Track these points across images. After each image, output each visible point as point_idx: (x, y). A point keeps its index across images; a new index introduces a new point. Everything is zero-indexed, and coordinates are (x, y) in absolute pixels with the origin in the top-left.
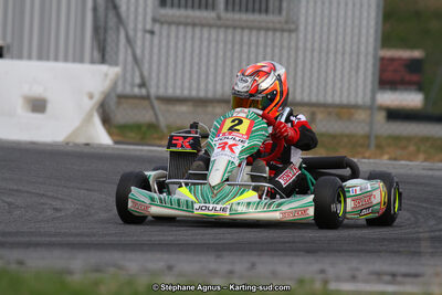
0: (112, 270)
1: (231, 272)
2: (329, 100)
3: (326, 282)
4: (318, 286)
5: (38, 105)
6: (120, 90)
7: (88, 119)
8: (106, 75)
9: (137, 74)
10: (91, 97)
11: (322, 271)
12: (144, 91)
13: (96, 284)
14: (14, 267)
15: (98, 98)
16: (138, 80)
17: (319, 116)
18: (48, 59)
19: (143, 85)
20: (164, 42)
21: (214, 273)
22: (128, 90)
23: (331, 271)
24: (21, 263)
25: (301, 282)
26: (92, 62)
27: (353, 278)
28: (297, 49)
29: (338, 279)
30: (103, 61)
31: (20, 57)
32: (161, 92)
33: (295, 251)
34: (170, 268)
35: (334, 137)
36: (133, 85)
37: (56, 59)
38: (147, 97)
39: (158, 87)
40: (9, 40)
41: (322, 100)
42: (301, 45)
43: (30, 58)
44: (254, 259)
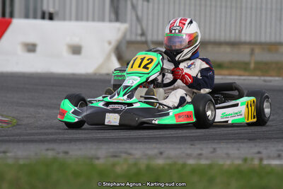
0: (124, 156)
1: (200, 154)
2: (263, 40)
3: (261, 160)
4: (256, 162)
5: (76, 50)
6: (128, 38)
7: (108, 57)
8: (119, 29)
9: (139, 28)
10: (110, 43)
11: (259, 153)
12: (143, 39)
13: (114, 165)
14: (61, 155)
15: (114, 44)
16: (139, 32)
17: (257, 50)
18: (82, 20)
19: (143, 34)
20: (156, 6)
21: (189, 156)
22: (133, 38)
23: (265, 152)
24: (66, 153)
25: (245, 160)
26: (110, 21)
27: (279, 156)
28: (241, 8)
29: (269, 157)
30: (117, 19)
31: (64, 19)
32: (155, 38)
33: (241, 139)
34: (161, 153)
35: (266, 64)
36: (136, 35)
37: (87, 20)
38: (146, 43)
39: (152, 35)
40: (57, 8)
41: (258, 40)
42: (244, 5)
43: (70, 20)
44: (215, 146)
